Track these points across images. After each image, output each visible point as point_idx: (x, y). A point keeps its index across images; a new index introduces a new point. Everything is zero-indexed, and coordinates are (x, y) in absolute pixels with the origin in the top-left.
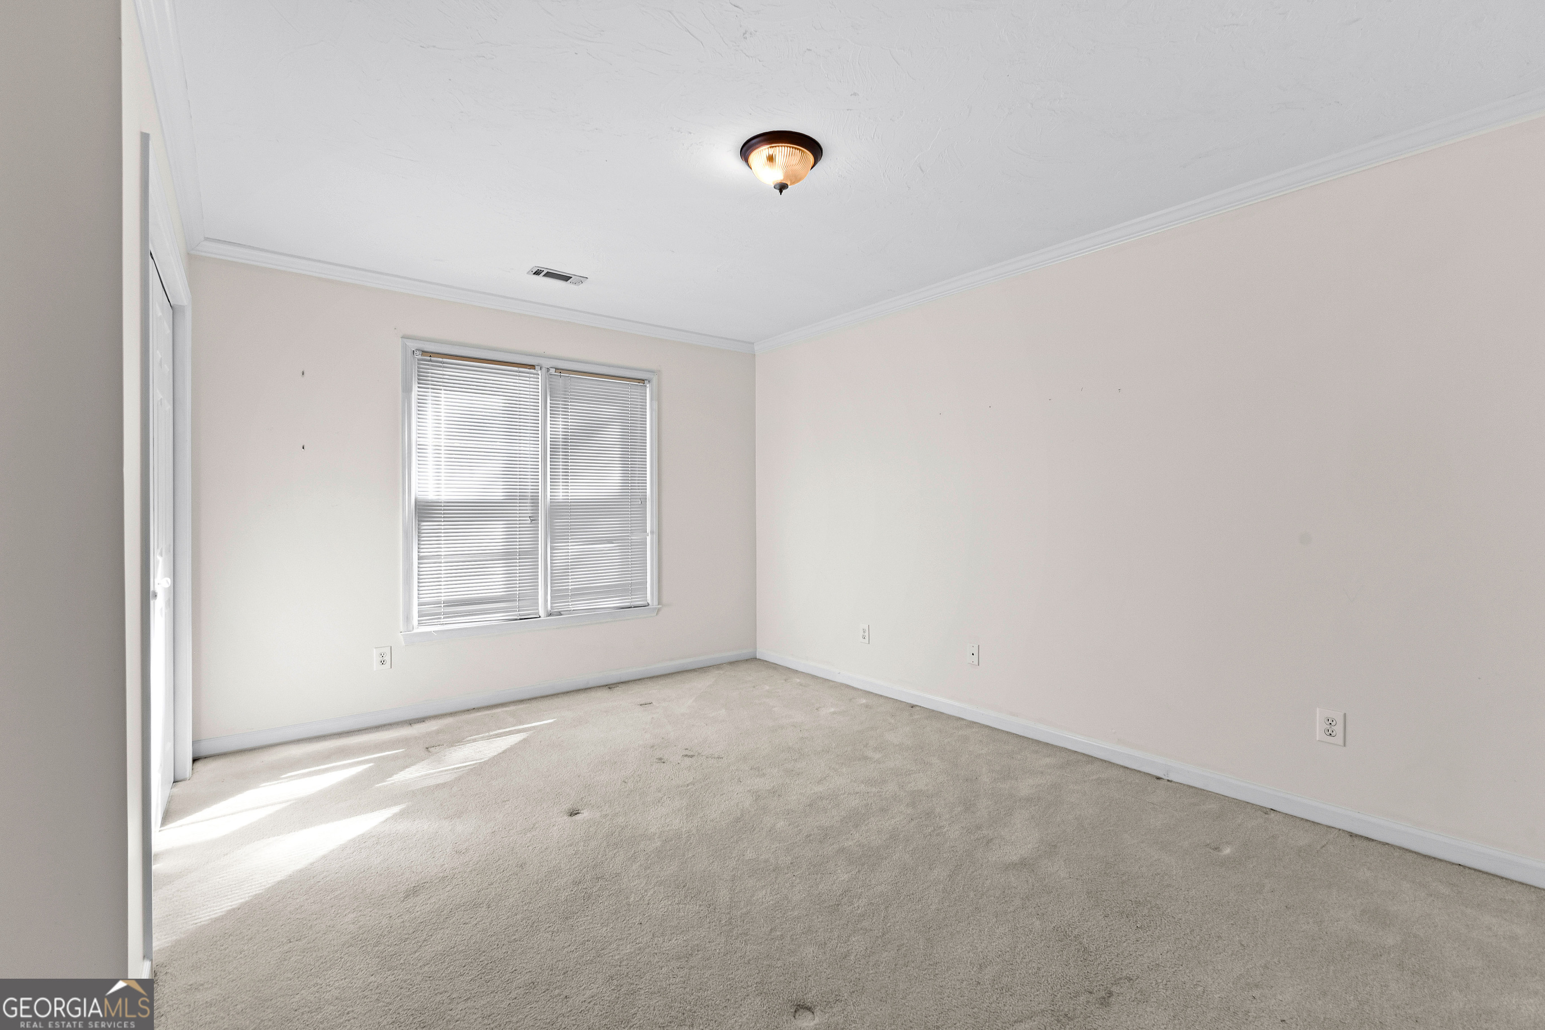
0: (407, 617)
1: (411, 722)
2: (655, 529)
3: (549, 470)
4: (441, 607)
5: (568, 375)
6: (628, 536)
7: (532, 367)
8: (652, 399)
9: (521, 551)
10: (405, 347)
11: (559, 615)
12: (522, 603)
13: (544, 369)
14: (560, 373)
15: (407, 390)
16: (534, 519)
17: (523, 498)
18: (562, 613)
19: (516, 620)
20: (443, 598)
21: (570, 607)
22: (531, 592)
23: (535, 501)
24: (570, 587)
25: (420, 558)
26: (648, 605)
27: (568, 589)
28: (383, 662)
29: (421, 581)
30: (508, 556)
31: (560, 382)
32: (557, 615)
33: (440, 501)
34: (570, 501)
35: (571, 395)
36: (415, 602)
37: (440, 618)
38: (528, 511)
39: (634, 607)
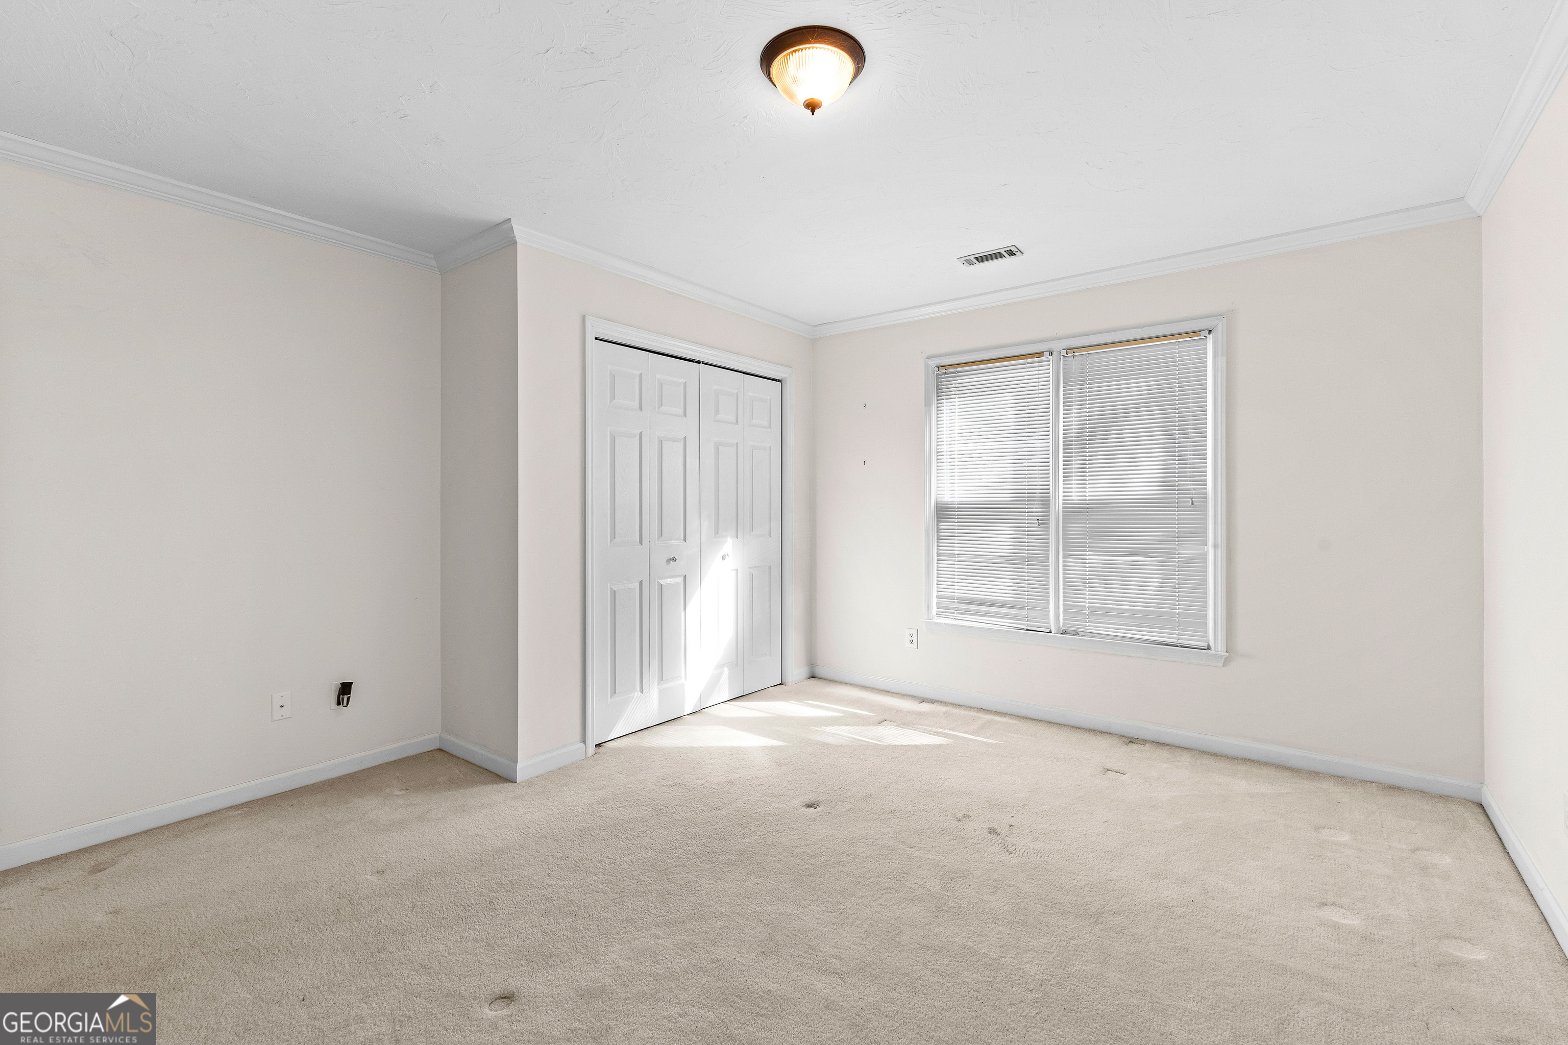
0: (928, 607)
1: (923, 700)
2: (1221, 541)
3: (1061, 467)
4: (955, 602)
5: (1086, 353)
6: (1175, 549)
7: (1041, 354)
8: (1215, 356)
9: (1030, 557)
10: (927, 366)
11: (1076, 635)
12: (1031, 613)
13: (1055, 354)
14: (1074, 352)
15: (928, 404)
16: (1043, 522)
17: (1031, 498)
18: (1080, 633)
19: (1023, 629)
20: (956, 594)
21: (1087, 628)
22: (1040, 603)
23: (1045, 503)
24: (1087, 605)
25: (938, 555)
26: (1209, 648)
27: (1085, 606)
28: (912, 641)
29: (940, 576)
30: (1016, 560)
31: (1075, 363)
32: (1074, 635)
33: (954, 503)
34: (1087, 502)
35: (1090, 376)
36: (935, 594)
37: (954, 613)
38: (1037, 513)
39: (1182, 647)
